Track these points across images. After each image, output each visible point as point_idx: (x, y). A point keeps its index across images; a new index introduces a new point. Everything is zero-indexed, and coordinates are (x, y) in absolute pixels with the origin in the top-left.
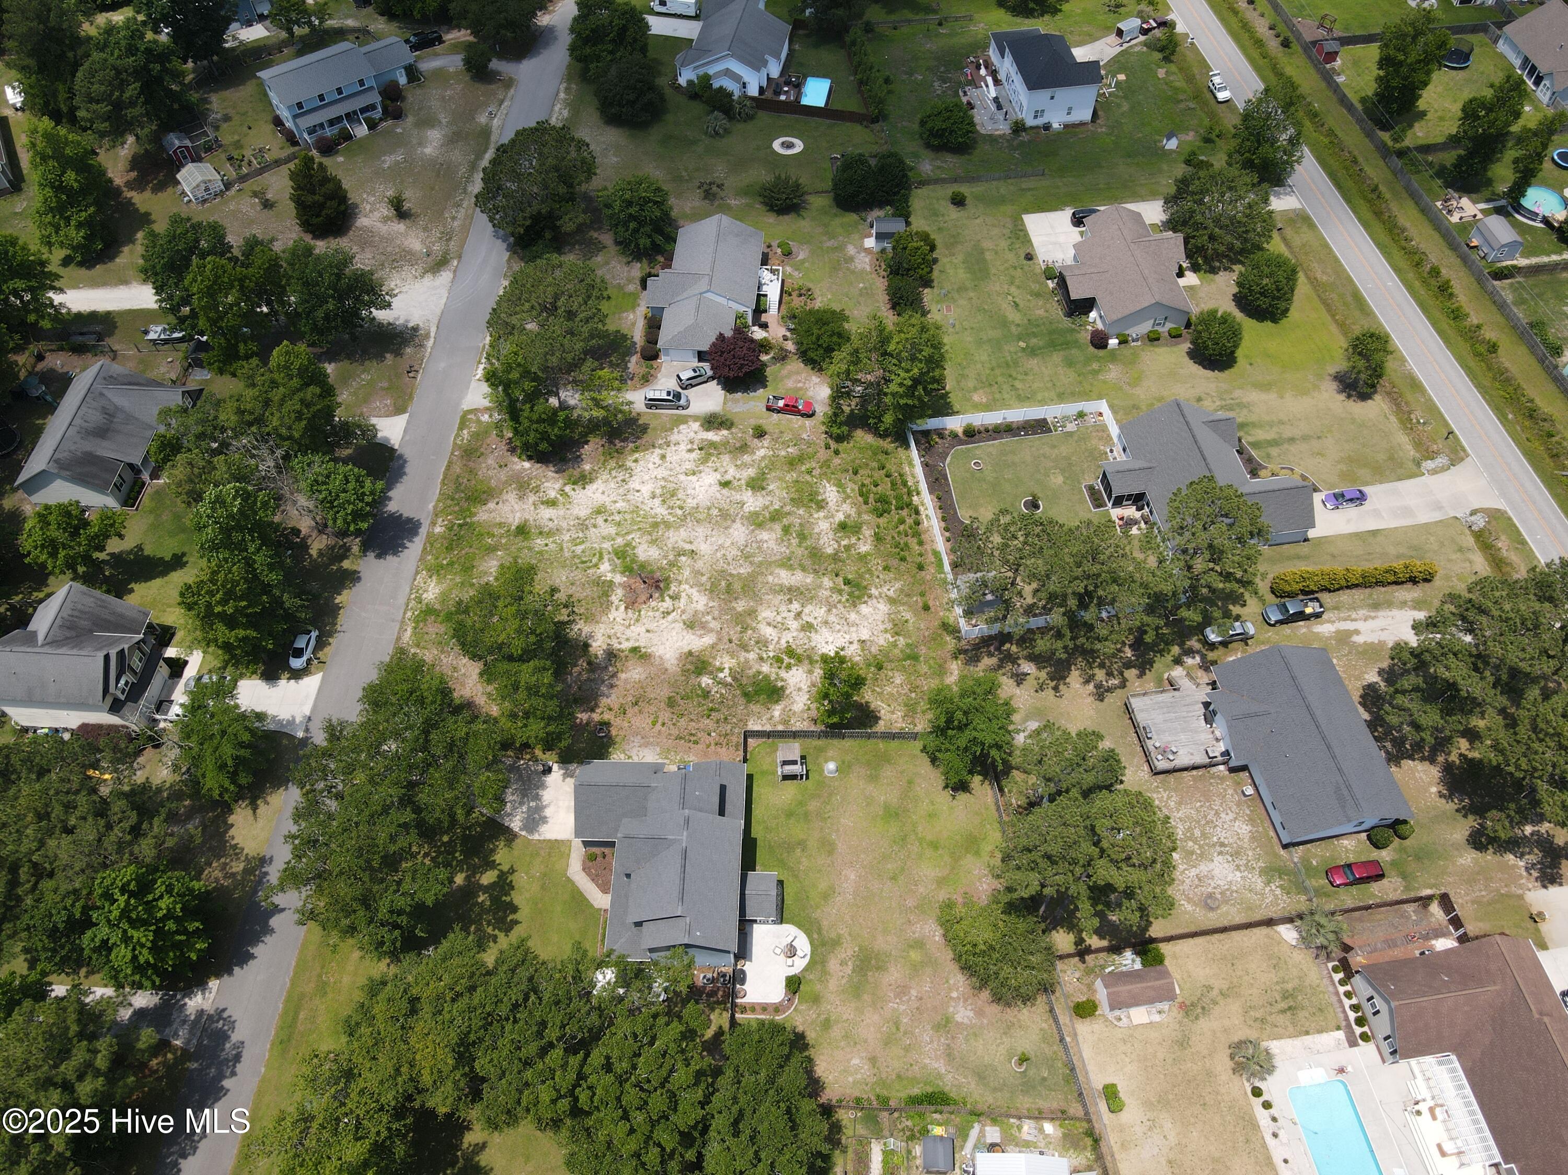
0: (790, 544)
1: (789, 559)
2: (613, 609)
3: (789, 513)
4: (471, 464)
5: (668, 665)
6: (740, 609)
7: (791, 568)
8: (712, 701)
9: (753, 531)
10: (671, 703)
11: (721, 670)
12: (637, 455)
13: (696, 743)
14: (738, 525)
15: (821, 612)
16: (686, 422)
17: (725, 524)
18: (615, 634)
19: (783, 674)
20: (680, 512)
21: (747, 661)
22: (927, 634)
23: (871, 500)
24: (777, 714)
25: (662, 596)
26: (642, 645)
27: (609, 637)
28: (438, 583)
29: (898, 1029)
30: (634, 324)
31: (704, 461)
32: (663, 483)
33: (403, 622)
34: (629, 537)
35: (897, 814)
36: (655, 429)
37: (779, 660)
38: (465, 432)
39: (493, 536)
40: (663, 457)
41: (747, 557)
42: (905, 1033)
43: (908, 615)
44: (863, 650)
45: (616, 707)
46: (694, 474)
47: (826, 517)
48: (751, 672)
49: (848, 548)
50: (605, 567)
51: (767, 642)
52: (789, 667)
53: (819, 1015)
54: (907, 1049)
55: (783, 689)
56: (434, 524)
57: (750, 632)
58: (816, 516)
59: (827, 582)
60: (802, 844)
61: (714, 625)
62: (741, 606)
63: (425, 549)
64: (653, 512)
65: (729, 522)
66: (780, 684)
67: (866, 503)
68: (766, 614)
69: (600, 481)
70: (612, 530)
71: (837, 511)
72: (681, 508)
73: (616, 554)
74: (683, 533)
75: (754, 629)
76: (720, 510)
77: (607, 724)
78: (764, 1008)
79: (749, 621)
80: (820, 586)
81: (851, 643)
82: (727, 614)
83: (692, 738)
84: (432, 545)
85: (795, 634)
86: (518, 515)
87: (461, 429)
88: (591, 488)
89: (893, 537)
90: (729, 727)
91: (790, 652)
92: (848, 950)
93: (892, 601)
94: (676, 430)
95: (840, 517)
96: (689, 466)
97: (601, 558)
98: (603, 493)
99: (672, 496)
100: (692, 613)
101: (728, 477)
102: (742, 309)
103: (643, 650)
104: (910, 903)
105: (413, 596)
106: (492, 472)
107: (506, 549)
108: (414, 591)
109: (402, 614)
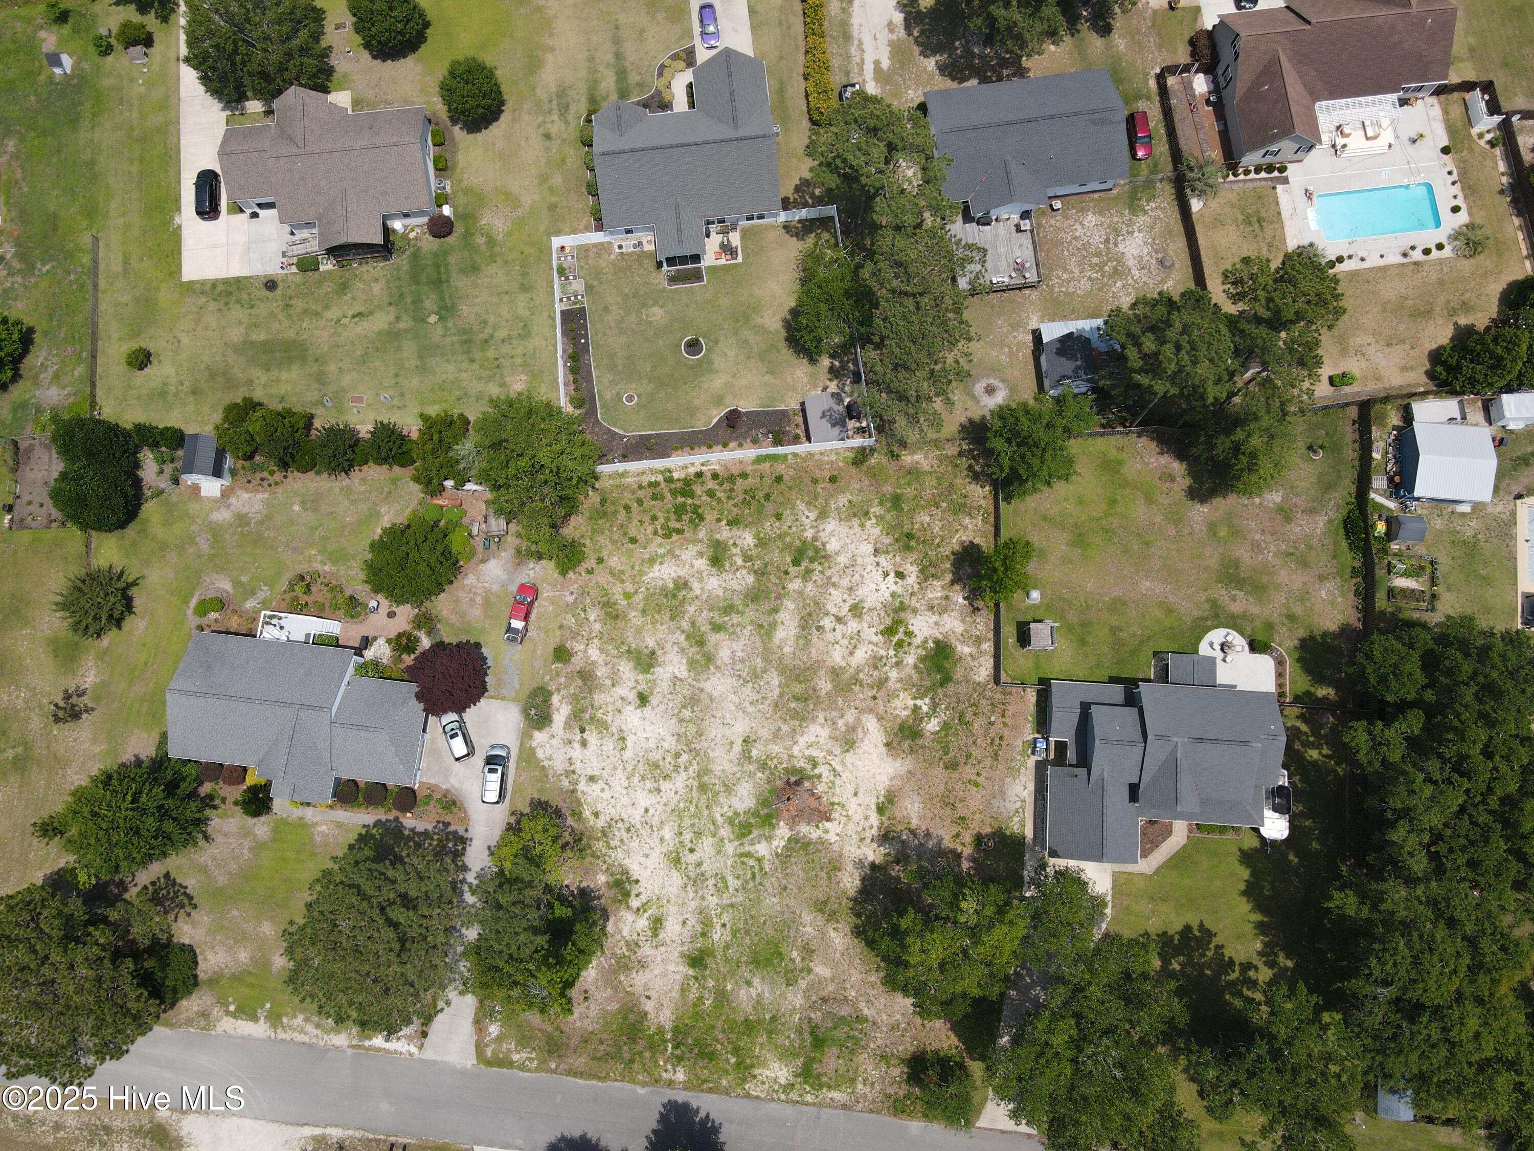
0: (739, 625)
1: (761, 626)
2: (826, 836)
3: (693, 624)
4: (574, 1041)
5: (903, 771)
6: (829, 686)
7: (773, 625)
8: (953, 720)
9: (717, 667)
10: (952, 766)
11: (916, 709)
12: (587, 814)
13: (1001, 738)
14: (708, 686)
15: (836, 595)
16: (532, 751)
17: (707, 701)
18: (857, 833)
19: (918, 641)
20: (684, 757)
21: (900, 680)
22: (867, 482)
23: (678, 526)
24: (967, 650)
25: (810, 778)
26: (874, 800)
27: (862, 840)
28: (764, 1064)
29: (1292, 554)
30: (339, 825)
31: (602, 726)
32: (636, 779)
33: (820, 1105)
34: (720, 820)
35: (1080, 535)
36: (540, 791)
37: (899, 645)
38: (516, 1057)
39: (701, 998)
40: (592, 779)
41: (755, 676)
42: (1295, 548)
43: (843, 500)
44: (887, 552)
45: (956, 829)
46: (623, 739)
47: (701, 580)
48: (915, 677)
49: (747, 558)
50: (762, 849)
51: (875, 657)
52: (909, 634)
53: (1283, 624)
54: (1310, 548)
55: (937, 642)
56: (670, 1084)
57: (861, 676)
58: (698, 592)
59: (795, 585)
60: (1114, 630)
61: (851, 716)
62: (824, 685)
63: (710, 1090)
64: (682, 791)
65: (703, 696)
66: (931, 644)
67: (679, 532)
68: (837, 657)
69: (627, 862)
70: (707, 845)
71: (692, 566)
72: (677, 755)
73: (744, 835)
74: (717, 753)
75: (858, 671)
76: (684, 707)
77: (979, 840)
78: (1280, 675)
79: (847, 676)
80: (801, 593)
81: (878, 564)
82: (835, 702)
83: (997, 741)
84: (705, 1081)
85: (865, 625)
86: (671, 968)
87: (510, 1064)
88: (636, 871)
89: (735, 505)
90: (984, 702)
91: (889, 631)
92: (1222, 594)
93: (823, 515)
94: (545, 763)
95: (702, 564)
96: (609, 745)
97: (749, 855)
98: (647, 856)
99: (658, 766)
100: (831, 743)
101: (632, 696)
102: (351, 670)
103: (882, 799)
104: (1172, 531)
105: (783, 1097)
106: (594, 1011)
107: (725, 979)
108: (775, 1096)
109: (808, 1108)
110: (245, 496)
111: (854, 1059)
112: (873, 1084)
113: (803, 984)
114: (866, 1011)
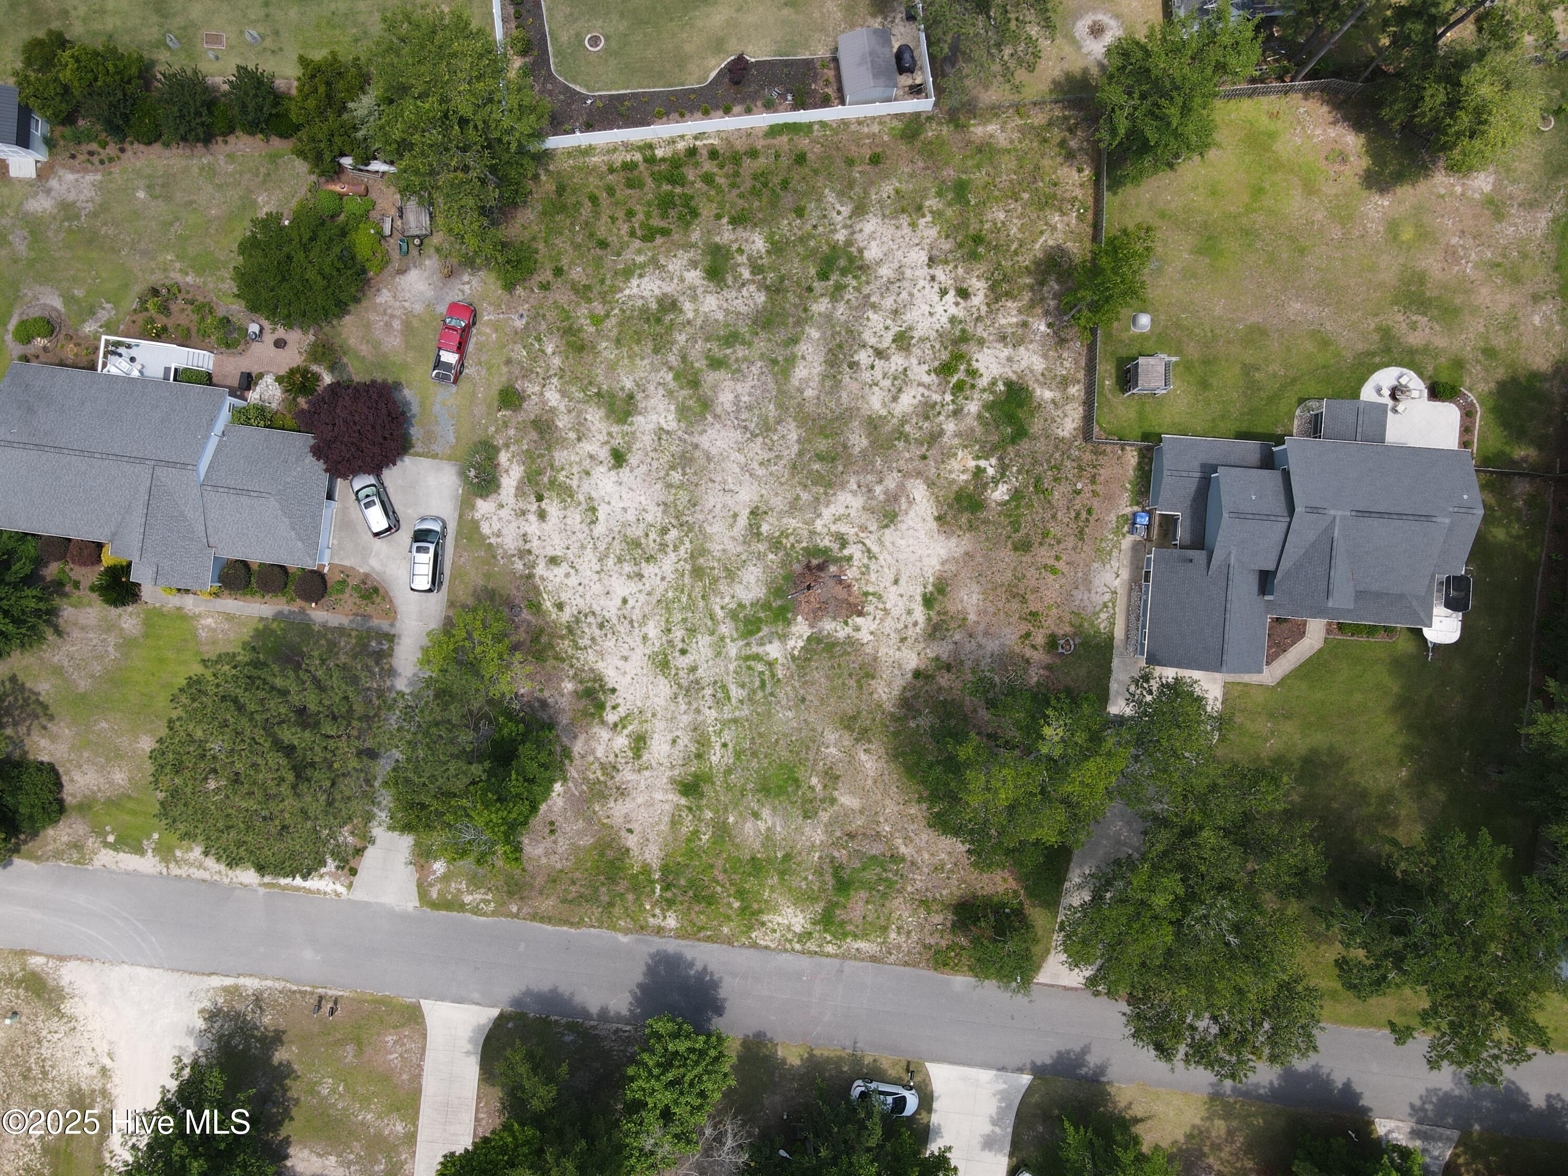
0: (745, 359)
1: (775, 362)
2: (857, 635)
3: (684, 358)
4: (539, 881)
5: (959, 552)
6: (865, 442)
7: (791, 361)
8: (1027, 487)
9: (716, 417)
10: (1024, 546)
11: (979, 471)
12: (548, 605)
13: (1089, 512)
14: (704, 441)
15: (876, 320)
16: (476, 525)
17: (702, 461)
18: (897, 631)
19: (983, 382)
20: (673, 534)
21: (957, 435)
22: (921, 164)
23: (663, 224)
24: (1048, 395)
25: (837, 560)
26: (920, 590)
27: (903, 640)
28: (775, 909)
29: (1499, 265)
30: (229, 617)
31: (566, 493)
32: (611, 562)
33: (844, 957)
34: (720, 614)
35: (1209, 238)
36: (487, 576)
37: (959, 387)
38: (468, 899)
39: (696, 833)
40: (553, 561)
41: (767, 428)
42: (1504, 256)
43: (888, 189)
44: (946, 262)
45: (1024, 627)
46: (593, 510)
47: (694, 298)
48: (979, 430)
49: (757, 269)
50: (774, 650)
51: (926, 403)
52: (973, 373)
53: (1478, 361)
54: (1524, 256)
55: (1009, 384)
56: (659, 931)
57: (907, 428)
58: (690, 315)
59: (821, 306)
60: (1248, 369)
61: (892, 481)
62: (858, 441)
63: (708, 939)
64: (671, 577)
65: (697, 454)
66: (1001, 387)
67: (665, 232)
68: (876, 402)
69: (600, 665)
70: (703, 645)
71: (682, 280)
72: (664, 531)
73: (751, 633)
74: (717, 528)
75: (904, 421)
76: (673, 468)
77: (1052, 643)
78: (1466, 430)
79: (888, 428)
80: (828, 317)
81: (933, 278)
82: (873, 463)
83: (1084, 515)
84: (701, 929)
85: (914, 361)
86: (658, 796)
87: (462, 907)
88: (612, 677)
89: (742, 196)
90: (1068, 463)
91: (945, 370)
92: (1397, 320)
93: (860, 210)
94: (493, 540)
95: (694, 276)
96: (575, 517)
97: (757, 657)
98: (625, 659)
99: (638, 545)
100: (864, 518)
101: (604, 453)
102: (225, 416)
103: (930, 588)
104: (1336, 233)
105: (798, 947)
106: (563, 846)
107: (726, 809)
108: (788, 946)
109: (829, 960)
110: (70, 177)
111: (887, 904)
112: (909, 932)
113: (824, 816)
114: (903, 849)
